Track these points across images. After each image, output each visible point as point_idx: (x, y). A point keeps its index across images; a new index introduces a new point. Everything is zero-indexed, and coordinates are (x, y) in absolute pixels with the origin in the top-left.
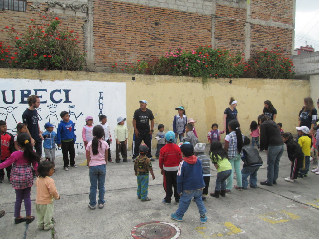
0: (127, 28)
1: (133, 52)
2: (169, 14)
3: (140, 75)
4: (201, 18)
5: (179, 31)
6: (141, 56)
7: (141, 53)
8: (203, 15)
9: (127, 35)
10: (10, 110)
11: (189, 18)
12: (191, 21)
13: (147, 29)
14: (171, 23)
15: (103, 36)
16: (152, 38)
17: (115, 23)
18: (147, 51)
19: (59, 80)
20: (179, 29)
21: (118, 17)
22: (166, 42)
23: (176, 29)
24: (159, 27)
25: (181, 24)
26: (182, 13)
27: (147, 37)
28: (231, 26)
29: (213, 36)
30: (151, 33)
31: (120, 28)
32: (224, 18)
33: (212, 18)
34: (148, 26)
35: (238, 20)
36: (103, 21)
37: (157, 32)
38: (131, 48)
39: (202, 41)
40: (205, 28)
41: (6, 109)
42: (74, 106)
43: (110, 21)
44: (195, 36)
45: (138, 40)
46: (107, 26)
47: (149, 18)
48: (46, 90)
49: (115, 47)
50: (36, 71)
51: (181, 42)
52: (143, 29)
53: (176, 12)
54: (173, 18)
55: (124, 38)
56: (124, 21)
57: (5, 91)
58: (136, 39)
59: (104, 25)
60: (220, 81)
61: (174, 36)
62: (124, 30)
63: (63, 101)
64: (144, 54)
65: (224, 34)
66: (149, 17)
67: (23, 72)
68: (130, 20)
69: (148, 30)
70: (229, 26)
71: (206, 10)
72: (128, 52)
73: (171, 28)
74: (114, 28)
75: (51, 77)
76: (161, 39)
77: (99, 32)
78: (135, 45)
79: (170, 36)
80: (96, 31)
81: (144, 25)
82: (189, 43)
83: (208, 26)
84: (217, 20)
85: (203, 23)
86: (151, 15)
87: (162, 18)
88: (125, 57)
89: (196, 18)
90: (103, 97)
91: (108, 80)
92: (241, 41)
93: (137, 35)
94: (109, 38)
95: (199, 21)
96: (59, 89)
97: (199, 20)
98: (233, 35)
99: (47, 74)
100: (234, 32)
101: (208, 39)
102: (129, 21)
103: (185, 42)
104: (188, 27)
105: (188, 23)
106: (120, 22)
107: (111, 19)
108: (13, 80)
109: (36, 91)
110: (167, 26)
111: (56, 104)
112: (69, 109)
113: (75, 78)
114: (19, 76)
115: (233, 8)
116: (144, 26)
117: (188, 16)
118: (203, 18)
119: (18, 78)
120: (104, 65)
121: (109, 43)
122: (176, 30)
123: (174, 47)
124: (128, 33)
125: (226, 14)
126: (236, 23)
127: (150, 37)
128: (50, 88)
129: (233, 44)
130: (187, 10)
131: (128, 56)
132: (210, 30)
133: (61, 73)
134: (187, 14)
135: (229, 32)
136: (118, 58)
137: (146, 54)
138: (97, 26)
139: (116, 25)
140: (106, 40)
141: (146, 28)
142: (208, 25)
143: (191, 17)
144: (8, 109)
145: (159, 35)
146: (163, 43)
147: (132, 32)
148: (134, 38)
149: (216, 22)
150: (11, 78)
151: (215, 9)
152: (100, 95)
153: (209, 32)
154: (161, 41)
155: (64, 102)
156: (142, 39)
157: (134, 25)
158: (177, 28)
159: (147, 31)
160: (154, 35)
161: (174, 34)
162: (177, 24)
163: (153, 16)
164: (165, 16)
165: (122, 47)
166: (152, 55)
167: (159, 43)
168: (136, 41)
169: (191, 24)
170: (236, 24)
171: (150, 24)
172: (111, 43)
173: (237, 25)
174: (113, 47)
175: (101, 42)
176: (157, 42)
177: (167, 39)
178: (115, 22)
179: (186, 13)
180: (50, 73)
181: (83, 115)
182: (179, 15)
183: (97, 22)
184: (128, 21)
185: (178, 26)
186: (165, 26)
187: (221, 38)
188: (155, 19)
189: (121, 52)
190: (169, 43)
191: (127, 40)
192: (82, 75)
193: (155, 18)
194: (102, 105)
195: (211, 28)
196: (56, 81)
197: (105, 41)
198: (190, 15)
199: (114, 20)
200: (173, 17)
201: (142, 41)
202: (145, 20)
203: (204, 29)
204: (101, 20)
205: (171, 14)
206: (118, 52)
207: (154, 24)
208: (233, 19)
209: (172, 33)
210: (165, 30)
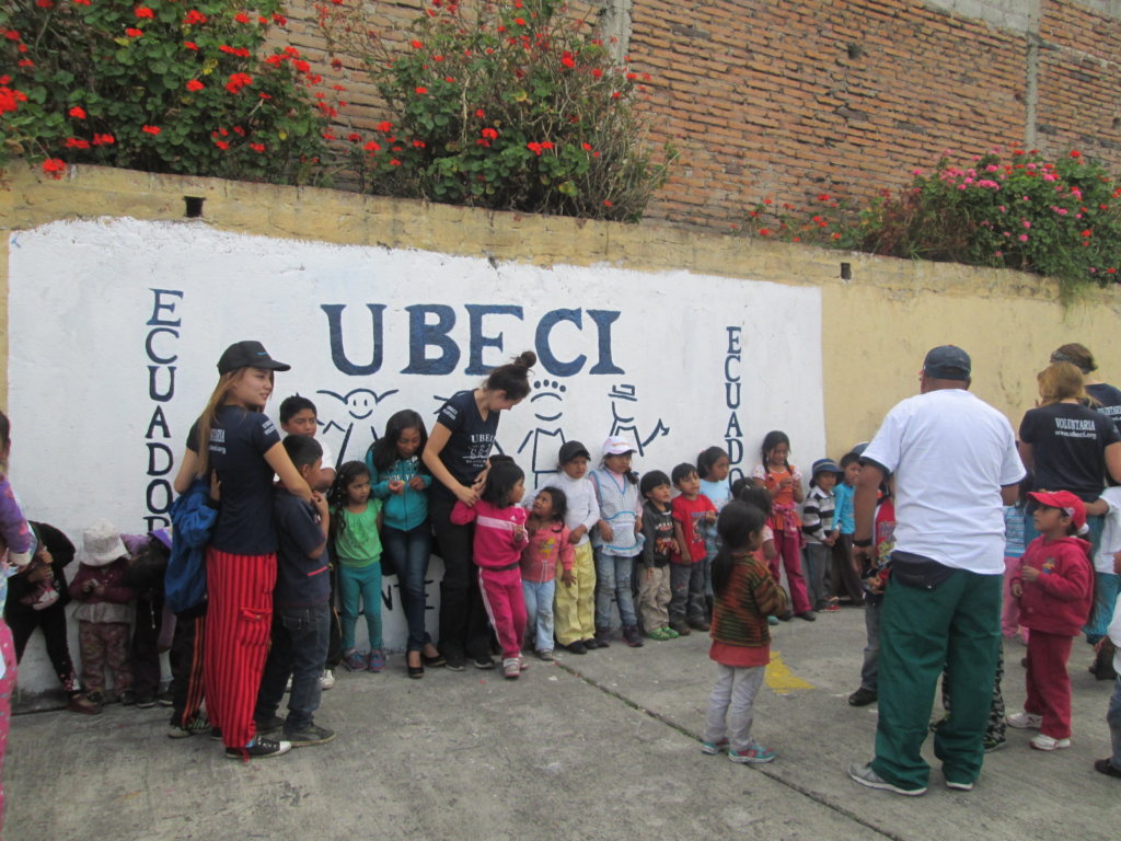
0: (753, 59)
1: (771, 162)
2: (896, 16)
3: (868, 258)
4: (995, 43)
5: (925, 90)
6: (797, 184)
7: (800, 171)
8: (1000, 32)
9: (749, 91)
10: (360, 403)
11: (958, 39)
12: (965, 53)
13: (822, 70)
14: (901, 54)
15: (666, 83)
16: (837, 107)
17: (712, 32)
18: (820, 164)
19: (572, 263)
20: (925, 80)
21: (724, 9)
22: (882, 129)
23: (915, 80)
24: (863, 67)
25: (934, 60)
26: (938, 18)
27: (819, 103)
28: (1084, 85)
29: (1032, 118)
30: (836, 86)
31: (727, 54)
32: (1064, 51)
33: (1030, 47)
34: (825, 57)
35: (1104, 63)
36: (666, 21)
37: (854, 85)
38: (767, 147)
39: (996, 135)
40: (1007, 87)
41: (345, 400)
42: (633, 388)
43: (691, 22)
44: (976, 113)
45: (791, 113)
46: (682, 44)
47: (829, 26)
48: (517, 311)
49: (706, 137)
50: (480, 211)
51: (929, 135)
52: (809, 70)
53: (916, 11)
54: (907, 32)
55: (741, 99)
56: (743, 27)
57: (342, 307)
58: (783, 111)
59: (670, 35)
60: (1112, 296)
61: (910, 107)
62: (741, 67)
63: (588, 366)
64: (807, 176)
65: (1062, 115)
66: (828, 20)
67: (419, 214)
68: (765, 24)
69: (823, 74)
70: (1077, 82)
71: (1012, 12)
72: (753, 162)
73: (899, 76)
74: (708, 56)
75: (539, 249)
76: (865, 117)
77: (650, 65)
78: (779, 132)
79: (898, 108)
80: (641, 62)
81: (810, 54)
82: (957, 141)
83: (1016, 78)
84: (1042, 58)
85: (1001, 63)
86: (837, 12)
87: (872, 30)
88: (741, 182)
89: (981, 43)
90: (739, 352)
91: (756, 272)
92: (1112, 147)
93: (786, 90)
94: (686, 97)
95: (989, 56)
96: (573, 308)
97: (988, 52)
98: (1090, 120)
99: (523, 233)
100: (1094, 109)
101: (1014, 128)
102: (760, 28)
103: (944, 137)
104: (955, 77)
105: (955, 60)
106: (727, 31)
107: (694, 14)
108: (377, 252)
109: (477, 313)
110: (888, 65)
111: (561, 380)
112: (613, 404)
113: (635, 259)
114: (401, 237)
115: (1090, 15)
116: (813, 58)
117: (955, 32)
118: (1002, 46)
119: (397, 243)
120: (665, 214)
121: (686, 115)
122: (915, 84)
123: (909, 151)
124: (754, 78)
125: (1070, 36)
126: (1098, 75)
127: (829, 105)
128: (534, 301)
129: (1090, 157)
130: (954, 6)
131: (754, 178)
132: (1022, 95)
133: (580, 232)
134: (952, 21)
135: (1077, 107)
136: (719, 185)
137: (816, 175)
138: (646, 39)
139: (712, 41)
140: (677, 104)
141: (816, 64)
142: (1016, 75)
143: (963, 34)
144: (351, 399)
145: (859, 99)
146: (873, 132)
147: (771, 78)
148: (774, 105)
149: (1041, 65)
150: (366, 242)
151: (1037, 15)
152: (731, 340)
153: (1017, 103)
154: (865, 125)
155: (593, 371)
156: (804, 111)
157: (776, 49)
158: (919, 76)
159: (822, 79)
160: (846, 96)
161: (909, 99)
162: (920, 59)
163: (842, 16)
164: (882, 22)
165: (735, 138)
166: (836, 183)
167: (861, 133)
168: (781, 116)
169: (962, 62)
170: (1098, 79)
171: (833, 50)
172: (694, 117)
173: (1101, 83)
174: (701, 137)
175: (658, 109)
176: (851, 127)
177: (885, 118)
178: (713, 27)
179: (949, 16)
180: (536, 229)
181: (666, 431)
182: (927, 23)
183: (645, 23)
184: (758, 31)
185: (924, 68)
186: (883, 64)
187: (1055, 128)
188: (849, 32)
189: (728, 159)
190: (891, 135)
191: (752, 110)
192: (663, 247)
193: (849, 28)
194: (738, 385)
195: (1026, 85)
196: (560, 269)
197: (673, 108)
198: (962, 28)
199: (708, 18)
200: (908, 27)
201: (805, 121)
202: (814, 30)
203: (1005, 90)
204: (659, 14)
205: (901, 14)
206: (720, 158)
207: (844, 50)
208: (1090, 56)
209: (903, 93)
210: (882, 80)
